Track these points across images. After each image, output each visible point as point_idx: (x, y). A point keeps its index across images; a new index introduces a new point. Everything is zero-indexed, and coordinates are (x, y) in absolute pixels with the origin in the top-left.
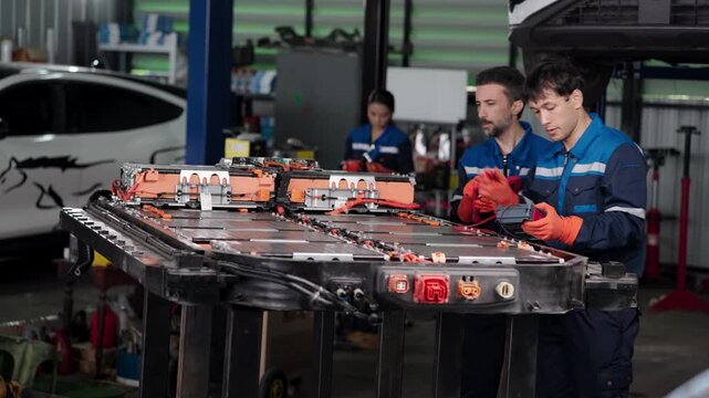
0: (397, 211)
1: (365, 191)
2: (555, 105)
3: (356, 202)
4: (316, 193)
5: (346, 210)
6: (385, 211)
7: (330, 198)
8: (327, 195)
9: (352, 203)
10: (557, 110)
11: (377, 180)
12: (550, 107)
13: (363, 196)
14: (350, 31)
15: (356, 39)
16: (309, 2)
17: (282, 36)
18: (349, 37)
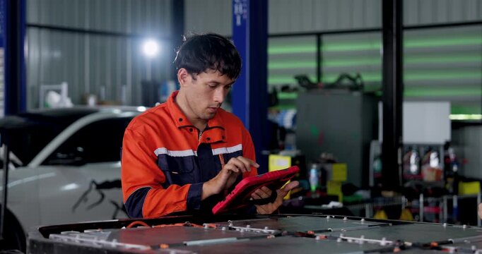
14: (353, 75)
15: (359, 81)
16: (319, 57)
17: (300, 82)
18: (353, 80)
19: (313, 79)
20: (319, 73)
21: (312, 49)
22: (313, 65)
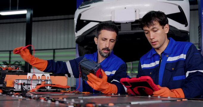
0: (60, 90)
1: (45, 80)
2: (158, 30)
3: (41, 86)
4: (20, 82)
5: (36, 90)
6: (55, 90)
7: (27, 84)
8: (26, 83)
9: (39, 86)
10: (159, 32)
11: (51, 75)
12: (155, 30)
13: (44, 83)
14: (19, 62)
15: (20, 63)
16: (10, 57)
17: (4, 63)
18: (19, 63)
19: (8, 63)
20: (10, 61)
21: (8, 55)
22: (8, 59)
